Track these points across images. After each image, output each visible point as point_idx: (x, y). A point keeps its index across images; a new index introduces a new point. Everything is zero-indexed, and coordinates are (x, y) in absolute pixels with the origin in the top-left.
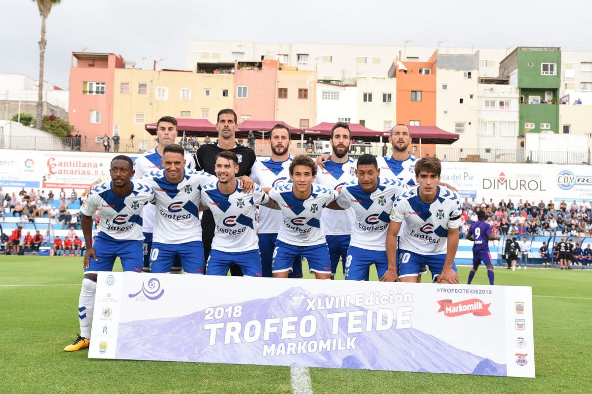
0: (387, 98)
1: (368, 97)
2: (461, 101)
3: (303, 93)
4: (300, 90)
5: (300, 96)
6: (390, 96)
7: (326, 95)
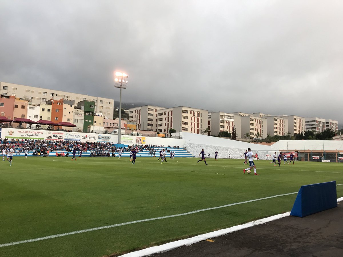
0: (49, 110)
1: (43, 110)
2: (69, 113)
3: (23, 107)
4: (22, 106)
5: (22, 108)
6: (50, 110)
7: (30, 108)
